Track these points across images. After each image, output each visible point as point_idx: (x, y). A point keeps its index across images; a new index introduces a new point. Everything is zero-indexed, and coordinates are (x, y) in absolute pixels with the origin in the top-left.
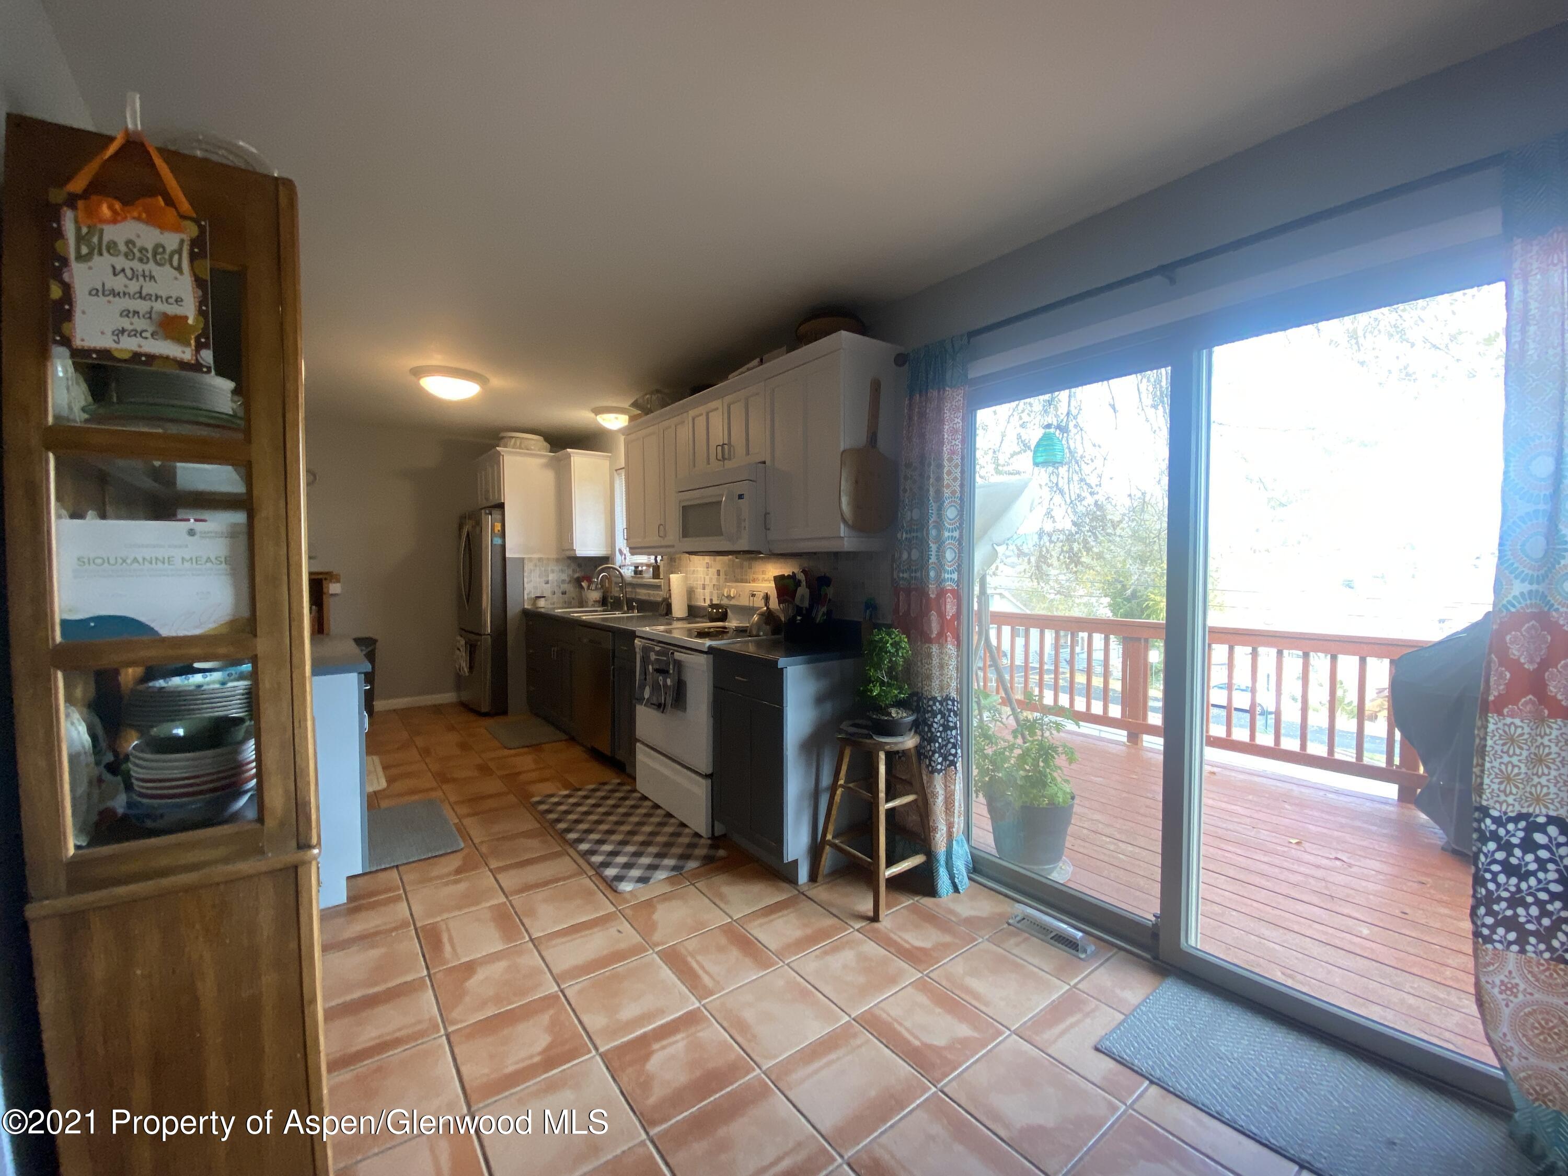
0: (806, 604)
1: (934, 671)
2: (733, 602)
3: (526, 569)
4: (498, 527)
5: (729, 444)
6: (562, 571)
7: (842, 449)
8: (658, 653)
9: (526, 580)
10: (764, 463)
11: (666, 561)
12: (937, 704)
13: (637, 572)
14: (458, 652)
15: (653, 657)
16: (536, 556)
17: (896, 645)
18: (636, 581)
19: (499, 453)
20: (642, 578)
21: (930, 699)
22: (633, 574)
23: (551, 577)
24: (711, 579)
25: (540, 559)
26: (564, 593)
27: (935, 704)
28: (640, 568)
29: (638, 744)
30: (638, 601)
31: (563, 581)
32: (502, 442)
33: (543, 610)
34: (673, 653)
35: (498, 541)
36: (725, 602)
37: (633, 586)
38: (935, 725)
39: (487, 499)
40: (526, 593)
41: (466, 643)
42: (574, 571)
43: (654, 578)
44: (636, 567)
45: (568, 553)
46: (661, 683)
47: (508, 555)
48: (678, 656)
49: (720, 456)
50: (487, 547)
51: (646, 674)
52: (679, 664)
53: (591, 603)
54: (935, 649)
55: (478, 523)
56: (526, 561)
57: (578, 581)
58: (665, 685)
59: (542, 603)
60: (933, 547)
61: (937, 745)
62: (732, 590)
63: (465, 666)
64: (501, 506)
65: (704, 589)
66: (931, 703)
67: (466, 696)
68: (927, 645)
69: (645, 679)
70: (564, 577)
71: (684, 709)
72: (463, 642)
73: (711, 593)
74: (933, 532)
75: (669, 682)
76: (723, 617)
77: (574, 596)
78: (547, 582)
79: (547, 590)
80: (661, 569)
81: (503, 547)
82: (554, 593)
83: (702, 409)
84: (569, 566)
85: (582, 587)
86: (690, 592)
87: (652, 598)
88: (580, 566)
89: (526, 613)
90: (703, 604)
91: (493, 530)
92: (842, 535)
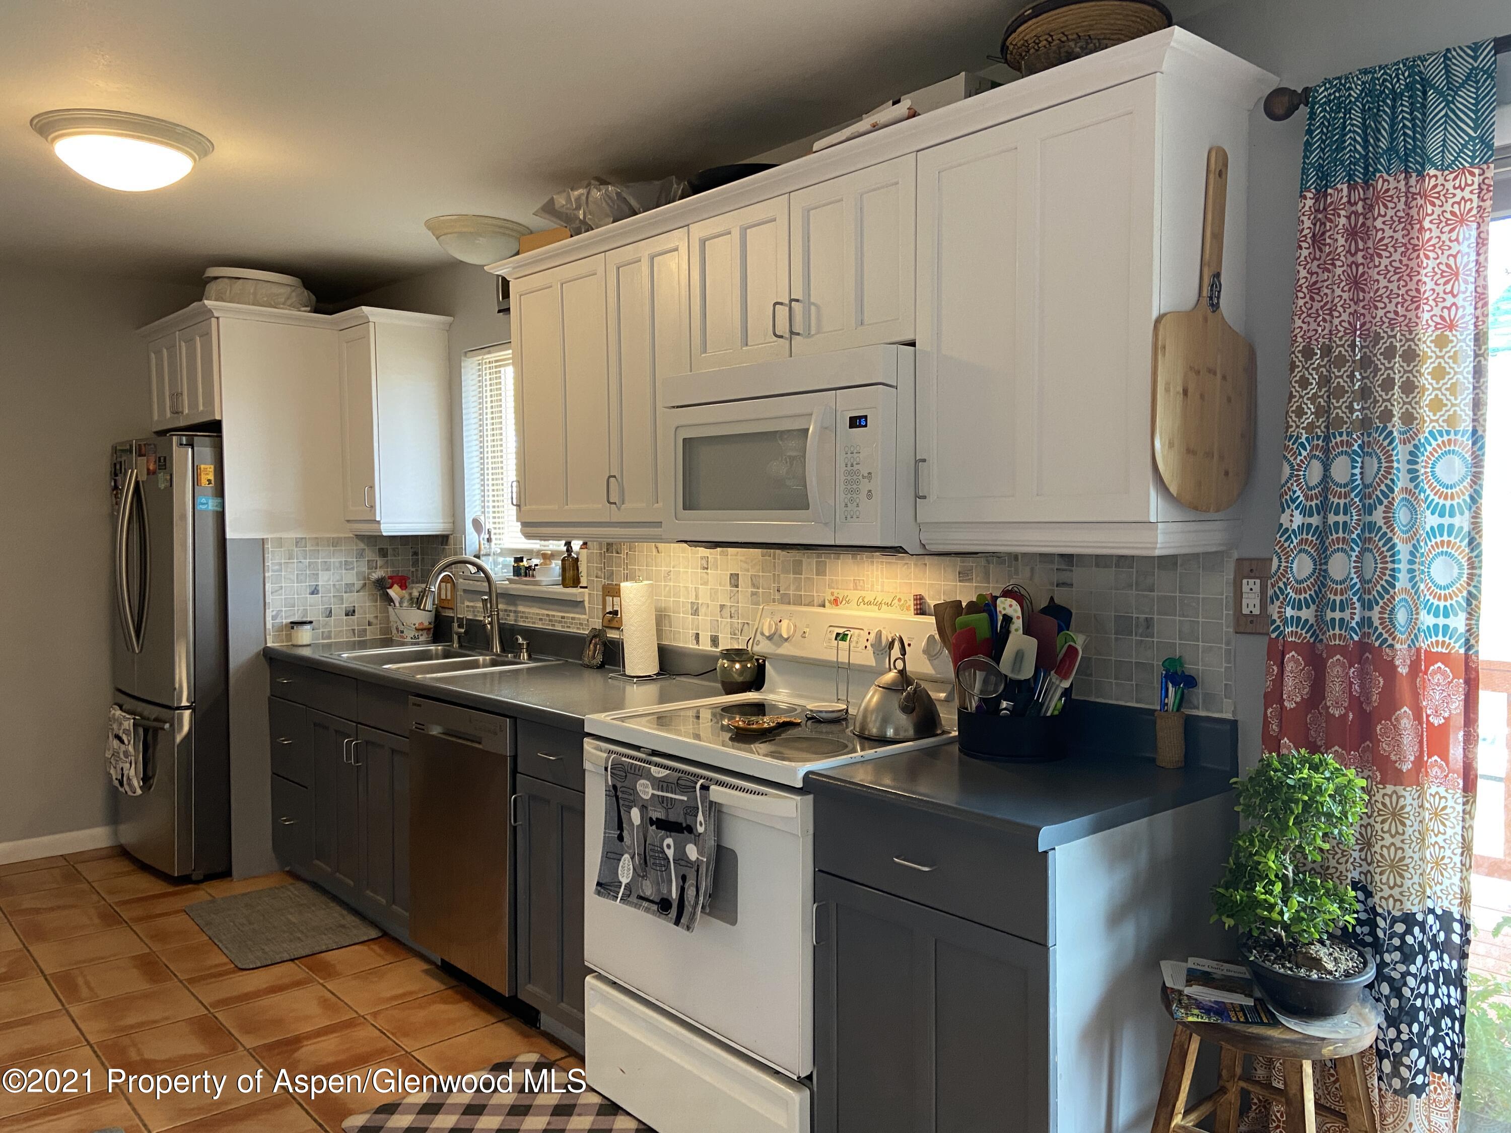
0: (1027, 672)
1: (1409, 853)
2: (786, 650)
3: (268, 563)
4: (208, 473)
5: (808, 304)
6: (347, 565)
7: (1155, 314)
8: (660, 784)
9: (268, 586)
10: (913, 344)
11: (594, 549)
12: (1416, 930)
13: (521, 570)
14: (116, 743)
15: (645, 790)
16: (293, 535)
17: (1341, 797)
18: (520, 588)
19: (209, 312)
20: (537, 583)
21: (1394, 920)
22: (510, 575)
23: (325, 579)
24: (714, 594)
25: (298, 542)
26: (350, 613)
27: (1409, 931)
28: (525, 563)
29: (589, 979)
30: (529, 633)
31: (349, 588)
32: (212, 288)
33: (306, 652)
34: (705, 788)
35: (209, 504)
36: (762, 647)
37: (511, 598)
38: (1411, 982)
39: (176, 412)
40: (269, 614)
41: (135, 725)
42: (372, 566)
43: (564, 584)
44: (519, 560)
45: (366, 529)
46: (670, 853)
47: (229, 535)
48: (717, 793)
49: (783, 327)
50: (183, 517)
51: (620, 827)
52: (716, 811)
53: (409, 634)
54: (1409, 796)
55: (164, 464)
56: (269, 546)
57: (382, 586)
58: (681, 858)
59: (304, 636)
60: (1403, 549)
61: (1415, 1028)
62: (785, 623)
63: (134, 775)
64: (214, 428)
65: (696, 612)
66: (1400, 928)
67: (129, 834)
68: (1390, 789)
69: (621, 838)
70: (351, 577)
71: (731, 918)
72: (128, 724)
73: (715, 624)
74: (1402, 516)
75: (692, 852)
76: (757, 680)
77: (370, 617)
78: (315, 592)
79: (314, 609)
80: (583, 568)
81: (220, 517)
82: (330, 615)
83: (732, 221)
84: (360, 555)
85: (390, 600)
86: (661, 619)
87: (559, 627)
88: (383, 553)
89: (270, 657)
90: (692, 645)
91: (196, 482)
92: (1153, 519)
